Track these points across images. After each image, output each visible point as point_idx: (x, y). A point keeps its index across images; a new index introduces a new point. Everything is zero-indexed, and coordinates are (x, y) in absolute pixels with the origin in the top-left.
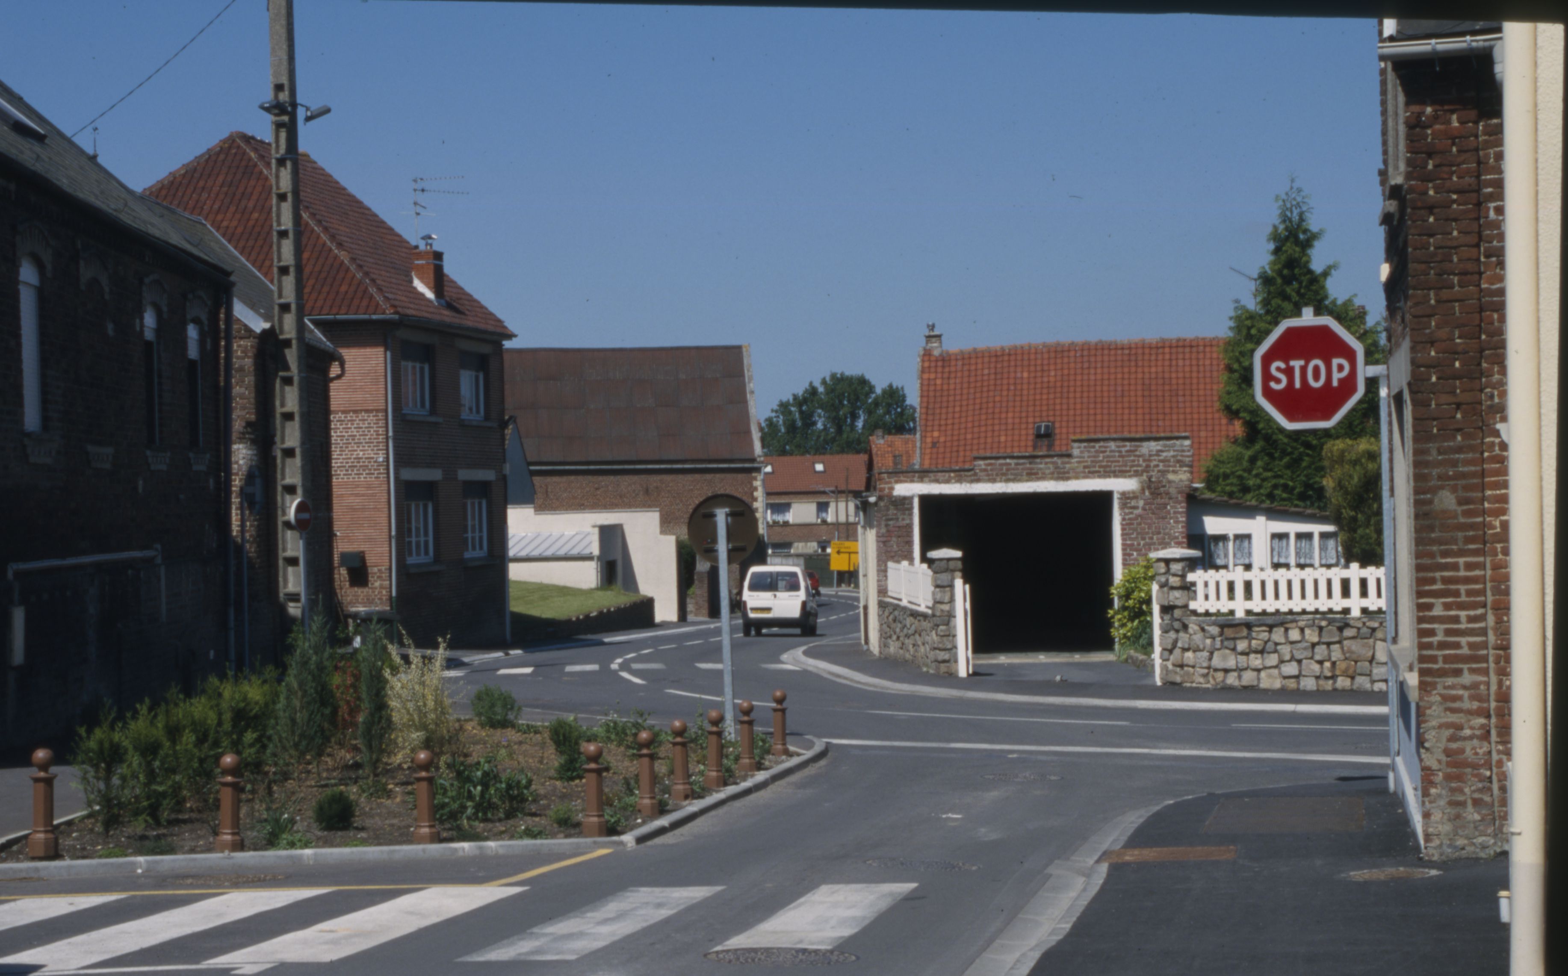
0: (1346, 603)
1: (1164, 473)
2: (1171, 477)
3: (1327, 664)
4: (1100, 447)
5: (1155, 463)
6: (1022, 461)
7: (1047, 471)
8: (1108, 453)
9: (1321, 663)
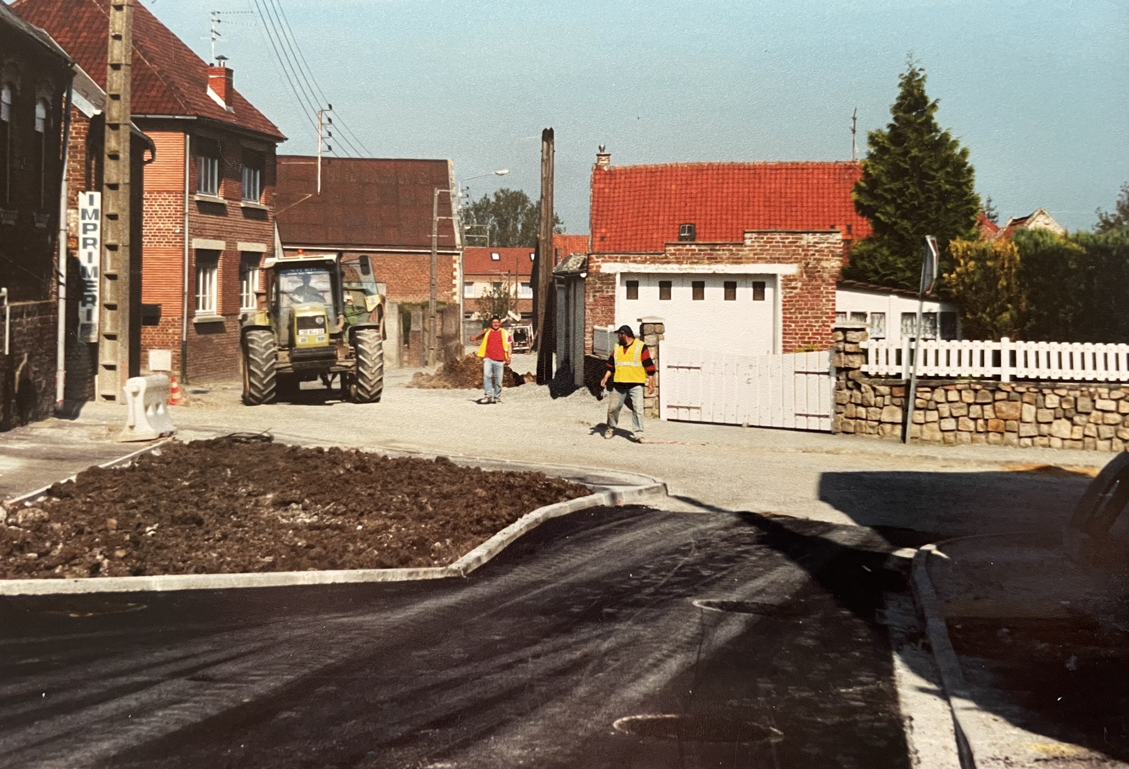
0: (996, 371)
1: (819, 260)
2: (824, 264)
3: (981, 422)
4: (768, 238)
5: (812, 252)
6: (703, 248)
7: (725, 257)
8: (774, 244)
9: (975, 420)
